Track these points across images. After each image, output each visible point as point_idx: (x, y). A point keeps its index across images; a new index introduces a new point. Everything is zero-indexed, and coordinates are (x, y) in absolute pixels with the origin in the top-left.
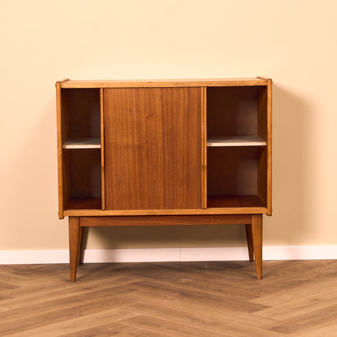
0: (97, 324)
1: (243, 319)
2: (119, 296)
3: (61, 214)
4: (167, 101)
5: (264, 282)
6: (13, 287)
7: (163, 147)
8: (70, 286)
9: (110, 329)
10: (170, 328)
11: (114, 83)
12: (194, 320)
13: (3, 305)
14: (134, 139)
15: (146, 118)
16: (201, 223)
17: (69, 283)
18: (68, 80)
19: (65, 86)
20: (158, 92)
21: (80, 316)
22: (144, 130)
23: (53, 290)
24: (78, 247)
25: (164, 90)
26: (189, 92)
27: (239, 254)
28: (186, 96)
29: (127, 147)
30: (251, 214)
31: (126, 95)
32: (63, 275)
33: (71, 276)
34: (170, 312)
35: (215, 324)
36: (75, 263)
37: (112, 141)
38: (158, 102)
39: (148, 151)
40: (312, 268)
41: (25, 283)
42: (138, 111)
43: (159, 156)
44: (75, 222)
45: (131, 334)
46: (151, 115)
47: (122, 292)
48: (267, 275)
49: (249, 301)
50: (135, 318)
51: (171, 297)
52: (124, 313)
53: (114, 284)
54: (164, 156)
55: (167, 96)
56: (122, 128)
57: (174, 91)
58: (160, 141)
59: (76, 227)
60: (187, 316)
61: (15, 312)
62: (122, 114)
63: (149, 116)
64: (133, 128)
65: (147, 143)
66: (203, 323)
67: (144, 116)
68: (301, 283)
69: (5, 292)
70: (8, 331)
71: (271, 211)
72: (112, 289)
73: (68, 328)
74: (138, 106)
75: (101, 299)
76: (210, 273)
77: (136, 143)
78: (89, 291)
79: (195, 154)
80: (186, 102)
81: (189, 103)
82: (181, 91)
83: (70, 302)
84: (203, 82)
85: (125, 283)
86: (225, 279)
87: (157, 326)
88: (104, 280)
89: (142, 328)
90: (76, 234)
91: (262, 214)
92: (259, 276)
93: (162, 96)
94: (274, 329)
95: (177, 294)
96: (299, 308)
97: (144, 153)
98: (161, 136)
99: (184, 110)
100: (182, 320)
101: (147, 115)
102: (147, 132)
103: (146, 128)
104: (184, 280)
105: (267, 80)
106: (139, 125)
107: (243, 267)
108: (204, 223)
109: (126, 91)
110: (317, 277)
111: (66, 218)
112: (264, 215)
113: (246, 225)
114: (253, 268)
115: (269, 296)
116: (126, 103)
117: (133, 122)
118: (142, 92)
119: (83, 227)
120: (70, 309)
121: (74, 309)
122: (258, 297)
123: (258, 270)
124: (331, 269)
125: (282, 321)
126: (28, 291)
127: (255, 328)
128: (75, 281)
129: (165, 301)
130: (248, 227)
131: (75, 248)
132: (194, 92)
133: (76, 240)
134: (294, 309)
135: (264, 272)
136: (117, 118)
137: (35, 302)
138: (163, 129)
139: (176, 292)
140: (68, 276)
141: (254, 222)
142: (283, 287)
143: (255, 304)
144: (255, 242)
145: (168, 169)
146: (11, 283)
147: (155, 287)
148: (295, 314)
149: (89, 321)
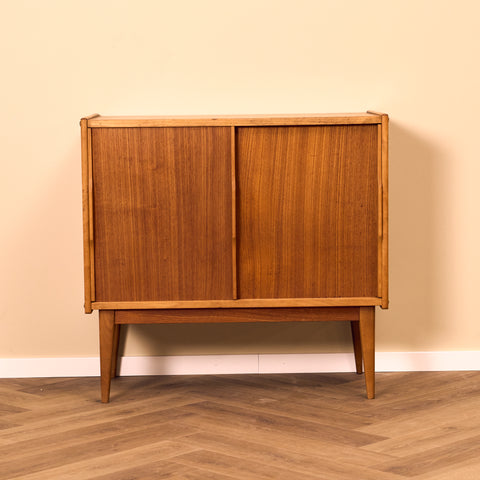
0: (140, 463)
1: (348, 455)
2: (171, 422)
3: (88, 306)
4: (182, 146)
5: (377, 403)
6: (19, 411)
7: (178, 213)
8: (101, 409)
9: (158, 470)
10: (242, 469)
11: (163, 121)
12: (278, 456)
13: (6, 436)
14: (136, 200)
15: (153, 170)
16: (288, 319)
17: (100, 405)
18: (98, 116)
19: (93, 124)
20: (170, 134)
21: (116, 451)
22: (151, 188)
23: (78, 415)
24: (113, 352)
25: (179, 130)
26: (214, 134)
27: (342, 363)
28: (210, 139)
29: (127, 212)
30: (359, 307)
31: (124, 138)
32: (91, 393)
33: (102, 395)
34: (244, 446)
35: (307, 463)
36: (108, 376)
37: (105, 203)
38: (170, 147)
39: (156, 217)
40: (446, 382)
41: (37, 404)
42: (141, 161)
43: (172, 224)
44: (108, 317)
45: (188, 476)
46: (160, 166)
47: (176, 417)
48: (382, 393)
49: (356, 430)
50: (194, 454)
51: (245, 424)
52: (179, 447)
53: (165, 405)
54: (179, 225)
55: (183, 139)
56: (120, 186)
57: (193, 132)
58: (174, 203)
59: (110, 326)
60: (268, 451)
61: (23, 446)
62: (119, 166)
63: (157, 167)
64: (135, 184)
65: (155, 206)
66: (292, 461)
67: (150, 167)
68: (430, 404)
69: (8, 418)
70: (13, 472)
71: (388, 302)
72: (160, 413)
73: (99, 468)
74: (141, 153)
75: (145, 427)
76: (300, 390)
77: (139, 206)
78: (128, 416)
79: (223, 221)
80: (210, 148)
81: (214, 150)
82: (203, 131)
83: (101, 432)
84: (289, 119)
85: (180, 405)
86: (322, 399)
87: (226, 465)
88: (149, 400)
89: (203, 469)
90: (109, 335)
91: (374, 307)
92: (370, 395)
93: (175, 140)
94: (393, 469)
95: (254, 421)
96: (428, 439)
97: (150, 221)
98: (175, 195)
99: (208, 159)
100: (261, 457)
101: (155, 166)
102: (154, 190)
103: (154, 185)
104: (263, 401)
105: (381, 116)
106: (143, 180)
107: (348, 381)
108: (292, 319)
109: (124, 133)
110: (453, 396)
111: (96, 312)
112: (378, 308)
113: (352, 322)
114: (362, 384)
115: (385, 423)
116: (125, 149)
117: (134, 176)
118: (147, 133)
119: (120, 325)
120: (101, 441)
121: (107, 441)
122: (369, 424)
123: (369, 385)
124: (473, 384)
125: (403, 459)
126: (41, 416)
127: (365, 468)
128: (108, 402)
129: (236, 430)
130: (355, 326)
131: (108, 355)
132: (221, 133)
133: (110, 343)
134: (420, 442)
135: (378, 389)
136: (112, 171)
137: (52, 432)
138: (177, 186)
139: (253, 417)
140: (98, 395)
141: (363, 317)
142: (404, 410)
143: (365, 434)
144: (365, 347)
145: (185, 242)
146: (17, 404)
147: (222, 411)
148: (421, 449)
149: (128, 458)
